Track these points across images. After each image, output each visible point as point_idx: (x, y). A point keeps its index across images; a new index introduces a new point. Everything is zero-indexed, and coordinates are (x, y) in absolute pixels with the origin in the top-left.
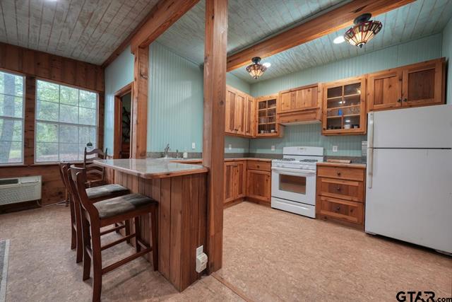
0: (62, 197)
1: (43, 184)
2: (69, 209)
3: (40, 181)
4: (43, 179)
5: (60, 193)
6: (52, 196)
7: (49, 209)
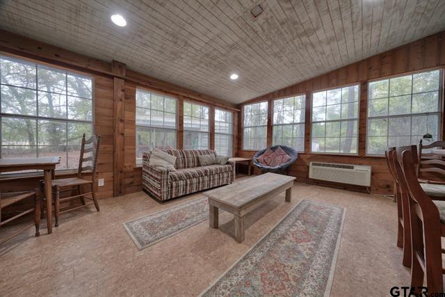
0: (390, 191)
1: (372, 174)
2: (396, 205)
3: (370, 170)
4: (372, 169)
5: (388, 186)
6: (380, 187)
7: (377, 198)
